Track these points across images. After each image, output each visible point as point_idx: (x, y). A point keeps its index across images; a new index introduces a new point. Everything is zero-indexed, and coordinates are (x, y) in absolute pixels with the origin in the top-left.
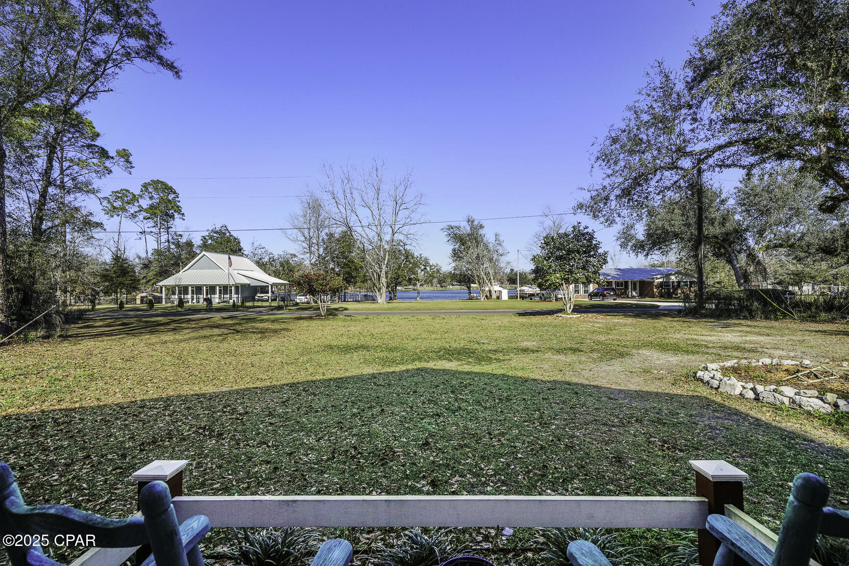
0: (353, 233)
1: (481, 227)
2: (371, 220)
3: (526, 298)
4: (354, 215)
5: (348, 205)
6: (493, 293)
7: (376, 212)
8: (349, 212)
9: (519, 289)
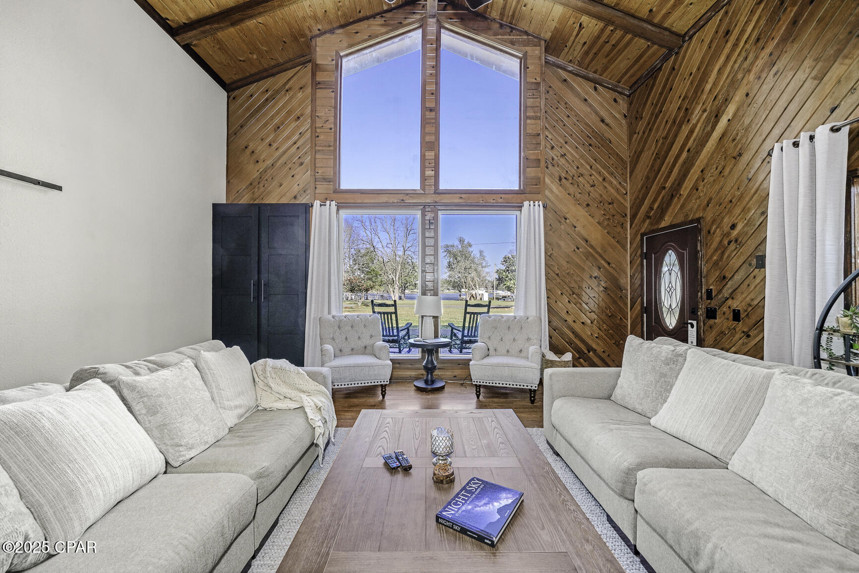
0: (376, 250)
1: (470, 245)
2: (389, 241)
3: (500, 299)
4: (376, 237)
5: (372, 230)
6: (478, 295)
7: (392, 236)
8: (373, 235)
9: (495, 292)
